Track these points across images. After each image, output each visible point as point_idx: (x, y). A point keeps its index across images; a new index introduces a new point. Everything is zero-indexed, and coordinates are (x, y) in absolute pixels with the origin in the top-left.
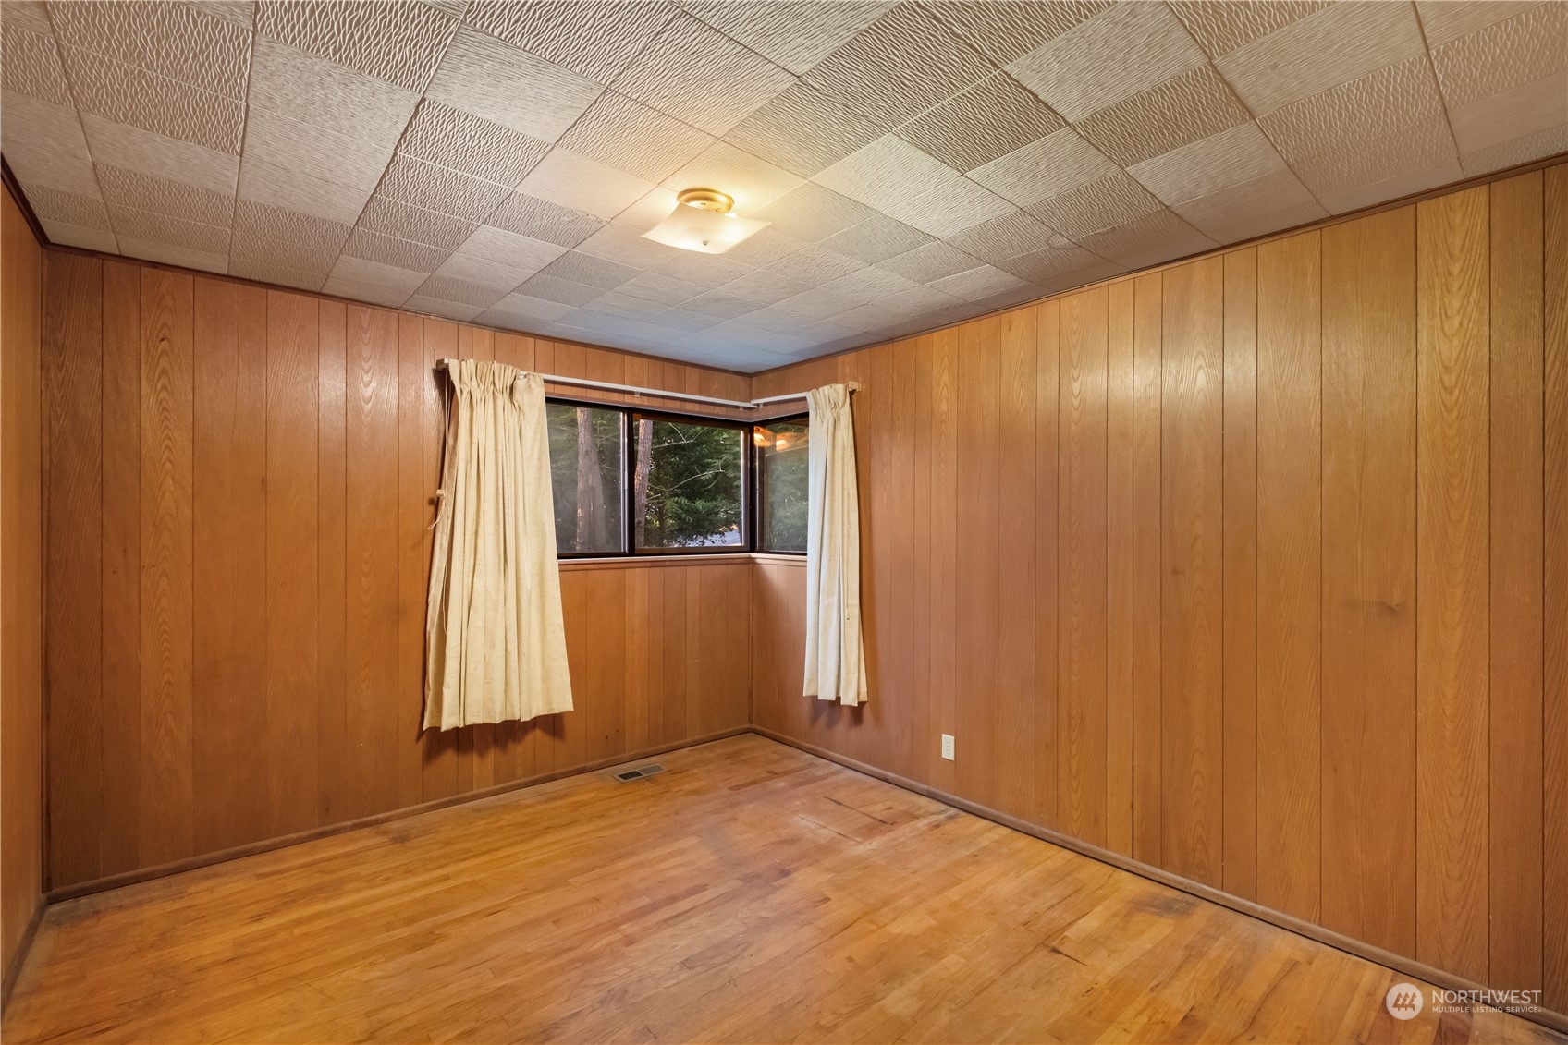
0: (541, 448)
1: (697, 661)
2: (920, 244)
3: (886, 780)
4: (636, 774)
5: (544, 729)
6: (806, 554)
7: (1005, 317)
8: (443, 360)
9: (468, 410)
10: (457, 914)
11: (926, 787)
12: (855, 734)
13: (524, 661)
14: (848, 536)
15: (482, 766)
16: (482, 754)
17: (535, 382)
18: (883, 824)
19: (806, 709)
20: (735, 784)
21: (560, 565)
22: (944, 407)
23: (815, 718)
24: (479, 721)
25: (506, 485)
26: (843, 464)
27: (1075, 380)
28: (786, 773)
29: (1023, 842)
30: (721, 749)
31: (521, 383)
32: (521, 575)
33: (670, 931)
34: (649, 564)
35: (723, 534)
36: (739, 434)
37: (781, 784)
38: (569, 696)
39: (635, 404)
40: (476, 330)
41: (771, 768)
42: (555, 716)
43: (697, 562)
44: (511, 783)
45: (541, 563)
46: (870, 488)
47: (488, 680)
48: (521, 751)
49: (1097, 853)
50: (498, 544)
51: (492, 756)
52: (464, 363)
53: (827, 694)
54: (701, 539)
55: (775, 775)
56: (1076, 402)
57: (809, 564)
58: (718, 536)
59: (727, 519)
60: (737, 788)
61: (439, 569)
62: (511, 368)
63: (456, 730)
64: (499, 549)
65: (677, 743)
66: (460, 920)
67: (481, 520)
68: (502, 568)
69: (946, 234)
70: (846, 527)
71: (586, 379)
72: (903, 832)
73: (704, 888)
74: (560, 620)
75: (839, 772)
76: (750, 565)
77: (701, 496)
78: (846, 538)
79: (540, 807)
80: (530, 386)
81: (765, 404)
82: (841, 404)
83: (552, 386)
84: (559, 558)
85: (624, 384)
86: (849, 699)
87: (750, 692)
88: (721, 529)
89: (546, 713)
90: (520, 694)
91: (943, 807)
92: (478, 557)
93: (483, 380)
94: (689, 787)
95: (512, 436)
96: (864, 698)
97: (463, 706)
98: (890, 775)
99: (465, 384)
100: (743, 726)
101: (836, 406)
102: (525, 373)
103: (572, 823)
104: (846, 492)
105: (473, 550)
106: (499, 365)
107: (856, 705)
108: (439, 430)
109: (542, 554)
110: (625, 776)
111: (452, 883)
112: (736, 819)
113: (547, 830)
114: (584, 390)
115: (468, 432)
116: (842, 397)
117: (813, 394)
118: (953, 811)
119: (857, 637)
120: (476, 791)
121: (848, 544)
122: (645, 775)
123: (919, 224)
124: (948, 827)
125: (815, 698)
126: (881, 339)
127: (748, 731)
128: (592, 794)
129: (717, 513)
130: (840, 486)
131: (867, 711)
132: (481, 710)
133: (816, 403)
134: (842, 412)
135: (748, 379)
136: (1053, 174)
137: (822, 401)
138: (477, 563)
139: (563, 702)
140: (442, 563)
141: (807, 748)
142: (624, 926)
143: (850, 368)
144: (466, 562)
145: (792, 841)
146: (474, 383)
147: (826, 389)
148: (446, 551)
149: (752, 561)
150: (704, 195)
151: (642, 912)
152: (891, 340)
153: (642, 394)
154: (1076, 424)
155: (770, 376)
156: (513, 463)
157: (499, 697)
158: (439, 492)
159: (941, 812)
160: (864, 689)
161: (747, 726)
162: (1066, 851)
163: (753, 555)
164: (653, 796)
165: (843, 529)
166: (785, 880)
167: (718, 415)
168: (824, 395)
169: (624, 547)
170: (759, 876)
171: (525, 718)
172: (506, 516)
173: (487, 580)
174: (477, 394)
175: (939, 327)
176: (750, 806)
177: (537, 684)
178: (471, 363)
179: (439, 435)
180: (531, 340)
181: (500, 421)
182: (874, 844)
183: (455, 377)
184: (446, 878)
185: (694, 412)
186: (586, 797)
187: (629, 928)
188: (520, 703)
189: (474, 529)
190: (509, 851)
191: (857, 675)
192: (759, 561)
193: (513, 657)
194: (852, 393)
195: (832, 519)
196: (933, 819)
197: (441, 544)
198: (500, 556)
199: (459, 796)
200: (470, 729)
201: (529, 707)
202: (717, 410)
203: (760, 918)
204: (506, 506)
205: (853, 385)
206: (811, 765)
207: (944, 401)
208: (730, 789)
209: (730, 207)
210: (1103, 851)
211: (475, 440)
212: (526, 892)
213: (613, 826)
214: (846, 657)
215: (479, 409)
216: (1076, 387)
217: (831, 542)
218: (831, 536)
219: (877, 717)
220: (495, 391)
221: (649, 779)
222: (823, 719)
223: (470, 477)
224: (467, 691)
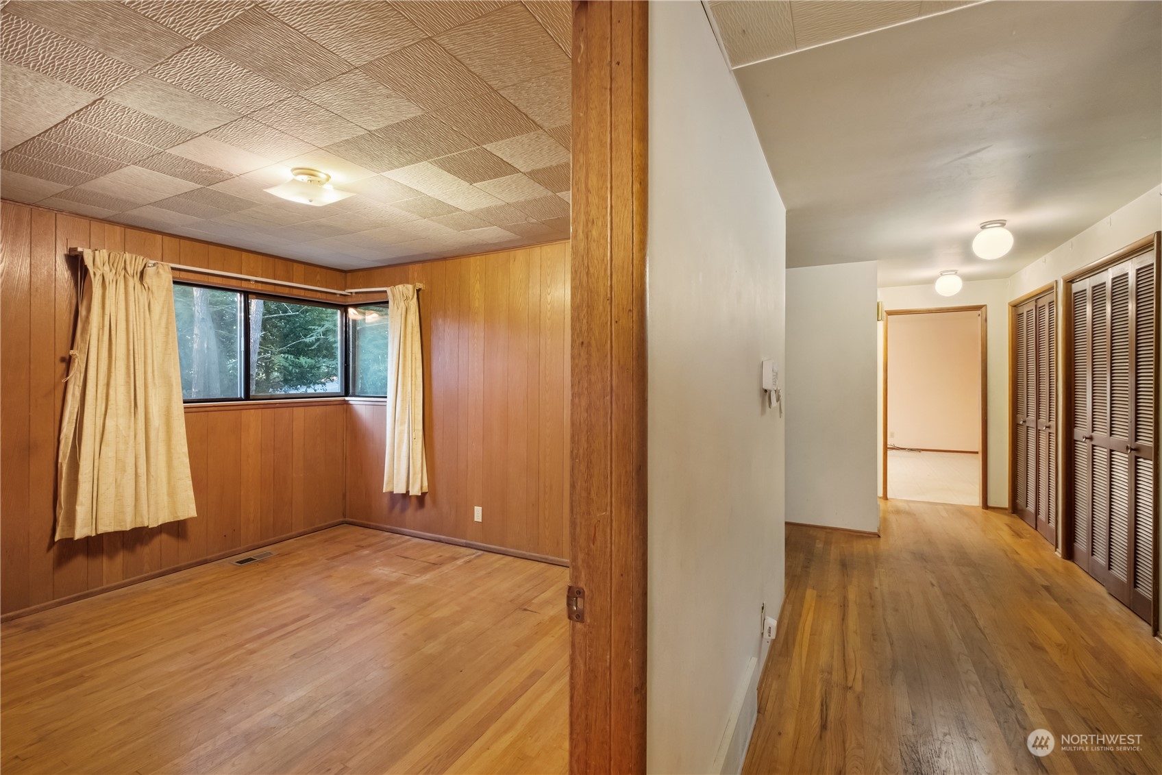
0: (168, 319)
1: (302, 475)
2: (453, 212)
3: (440, 541)
4: (251, 559)
5: (169, 533)
6: (386, 397)
7: (512, 253)
8: (77, 248)
9: (101, 289)
10: (103, 662)
11: (464, 541)
12: (420, 515)
13: (153, 482)
14: (415, 384)
15: (111, 567)
16: (111, 556)
17: (164, 269)
18: (435, 565)
19: (386, 502)
20: (332, 556)
21: (185, 408)
22: (477, 304)
23: (392, 507)
24: (111, 529)
25: (136, 347)
26: (412, 337)
27: (549, 294)
28: (369, 546)
29: (520, 562)
30: (319, 536)
31: (150, 271)
32: (151, 416)
33: (283, 642)
34: (262, 406)
35: (324, 384)
36: (336, 313)
37: (366, 552)
38: (193, 507)
39: (250, 289)
40: (107, 226)
41: (358, 543)
42: (179, 522)
43: (302, 404)
44: (138, 577)
45: (167, 407)
46: (430, 353)
47: (119, 497)
48: (146, 552)
49: (558, 561)
50: (129, 392)
51: (120, 558)
52: (97, 252)
53: (400, 489)
54: (305, 387)
55: (363, 547)
56: (549, 307)
57: (388, 404)
58: (320, 385)
59: (328, 373)
60: (333, 558)
61: (71, 413)
62: (142, 258)
63: (88, 538)
64: (130, 397)
65: (284, 536)
66: (107, 665)
67: (113, 375)
68: (133, 411)
69: (469, 209)
70: (413, 379)
71: (208, 269)
72: (446, 569)
73: (307, 616)
74: (185, 449)
75: (409, 540)
76: (345, 406)
77: (306, 354)
78: (413, 386)
79: (168, 590)
80: (158, 272)
81: (356, 293)
82: (411, 297)
83: (178, 272)
84: (184, 403)
85: (241, 274)
86: (415, 491)
87: (344, 496)
88: (323, 380)
89: (172, 521)
90: (148, 506)
91: (474, 551)
92: (110, 403)
93: (115, 265)
94: (295, 562)
95: (142, 310)
96: (425, 489)
97: (95, 518)
98: (442, 537)
99: (99, 268)
100: (338, 520)
101: (407, 298)
102: (154, 262)
103: (198, 595)
104: (414, 355)
105: (104, 398)
106: (130, 255)
107: (420, 494)
108: (71, 303)
109: (169, 400)
110: (241, 562)
111: (94, 646)
112: (331, 576)
113: (177, 602)
114: (206, 276)
115: (100, 306)
116: (411, 293)
117: (391, 289)
118: (480, 552)
119: (421, 450)
120: (105, 586)
121: (415, 390)
122: (258, 559)
123: (451, 203)
124: (475, 561)
125: (391, 493)
126: (438, 257)
127: (342, 523)
128: (214, 576)
129: (319, 368)
130: (410, 351)
131: (428, 499)
132: (113, 522)
133: (394, 296)
134: (411, 303)
135: (343, 274)
136: (520, 191)
137: (398, 295)
138: (109, 407)
139: (188, 509)
140: (74, 408)
141: (386, 528)
142: (247, 646)
143: (418, 274)
144: (98, 407)
145: (372, 583)
146: (107, 268)
147: (400, 287)
148: (78, 398)
149: (346, 402)
150: (311, 173)
151: (261, 636)
152: (445, 259)
153: (256, 281)
154: (549, 319)
155: (360, 273)
156: (142, 331)
157: (129, 510)
158: (71, 352)
159: (474, 554)
160: (426, 484)
161: (341, 519)
162: (542, 564)
163: (347, 398)
164: (266, 571)
165: (412, 380)
166: (365, 604)
167: (320, 299)
168: (399, 291)
169: (240, 393)
170: (347, 604)
171: (153, 525)
172: (136, 371)
173: (118, 422)
174: (110, 277)
175: (474, 254)
176: (342, 567)
177: (164, 499)
178: (104, 253)
179: (71, 307)
180: (159, 237)
181: (131, 298)
182: (428, 576)
183: (88, 261)
184: (89, 643)
185: (300, 296)
186: (208, 578)
187: (250, 646)
188: (149, 514)
189: (106, 381)
190: (143, 620)
191: (420, 475)
192: (351, 402)
193: (143, 479)
194: (418, 291)
195: (404, 373)
196: (467, 559)
197: (74, 394)
198: (130, 402)
199: (89, 591)
200: (100, 537)
201: (155, 517)
202: (319, 295)
203: (348, 625)
204: (137, 363)
205: (419, 285)
206: (389, 538)
207: (477, 300)
208: (327, 559)
209: (328, 180)
210: (562, 560)
211: (107, 312)
212: (163, 641)
213: (234, 592)
214: (413, 463)
215: (111, 290)
216: (549, 298)
217: (403, 389)
218: (403, 385)
219: (434, 502)
220: (127, 275)
221: (262, 562)
222: (398, 506)
223: (102, 341)
224: (99, 507)
